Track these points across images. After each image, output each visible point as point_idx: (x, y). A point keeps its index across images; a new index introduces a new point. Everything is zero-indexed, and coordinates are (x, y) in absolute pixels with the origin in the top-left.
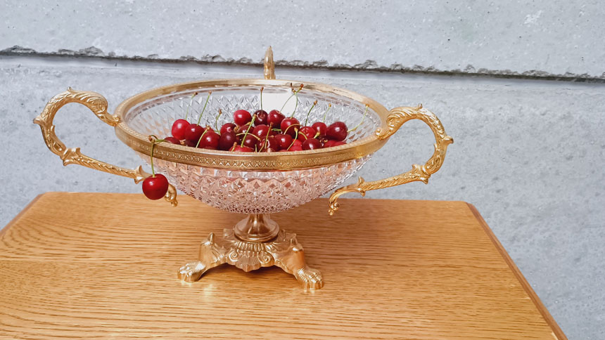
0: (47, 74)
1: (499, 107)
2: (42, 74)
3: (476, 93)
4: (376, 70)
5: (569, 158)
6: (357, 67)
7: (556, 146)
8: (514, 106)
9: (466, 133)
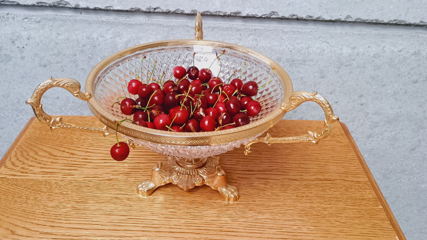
0: (29, 20)
1: (368, 45)
2: (26, 20)
3: (352, 36)
4: (278, 18)
5: (416, 82)
6: (264, 16)
7: (407, 73)
8: (379, 45)
9: (342, 64)
